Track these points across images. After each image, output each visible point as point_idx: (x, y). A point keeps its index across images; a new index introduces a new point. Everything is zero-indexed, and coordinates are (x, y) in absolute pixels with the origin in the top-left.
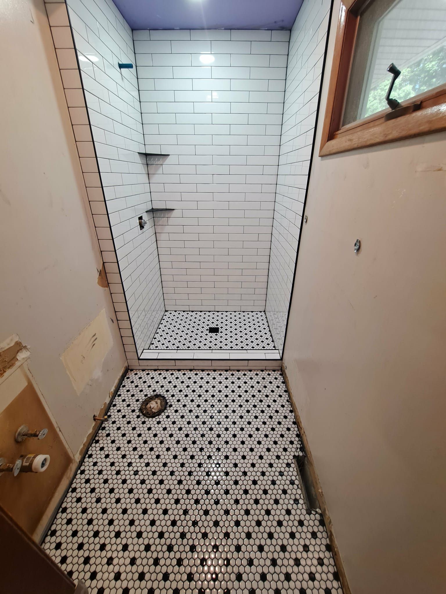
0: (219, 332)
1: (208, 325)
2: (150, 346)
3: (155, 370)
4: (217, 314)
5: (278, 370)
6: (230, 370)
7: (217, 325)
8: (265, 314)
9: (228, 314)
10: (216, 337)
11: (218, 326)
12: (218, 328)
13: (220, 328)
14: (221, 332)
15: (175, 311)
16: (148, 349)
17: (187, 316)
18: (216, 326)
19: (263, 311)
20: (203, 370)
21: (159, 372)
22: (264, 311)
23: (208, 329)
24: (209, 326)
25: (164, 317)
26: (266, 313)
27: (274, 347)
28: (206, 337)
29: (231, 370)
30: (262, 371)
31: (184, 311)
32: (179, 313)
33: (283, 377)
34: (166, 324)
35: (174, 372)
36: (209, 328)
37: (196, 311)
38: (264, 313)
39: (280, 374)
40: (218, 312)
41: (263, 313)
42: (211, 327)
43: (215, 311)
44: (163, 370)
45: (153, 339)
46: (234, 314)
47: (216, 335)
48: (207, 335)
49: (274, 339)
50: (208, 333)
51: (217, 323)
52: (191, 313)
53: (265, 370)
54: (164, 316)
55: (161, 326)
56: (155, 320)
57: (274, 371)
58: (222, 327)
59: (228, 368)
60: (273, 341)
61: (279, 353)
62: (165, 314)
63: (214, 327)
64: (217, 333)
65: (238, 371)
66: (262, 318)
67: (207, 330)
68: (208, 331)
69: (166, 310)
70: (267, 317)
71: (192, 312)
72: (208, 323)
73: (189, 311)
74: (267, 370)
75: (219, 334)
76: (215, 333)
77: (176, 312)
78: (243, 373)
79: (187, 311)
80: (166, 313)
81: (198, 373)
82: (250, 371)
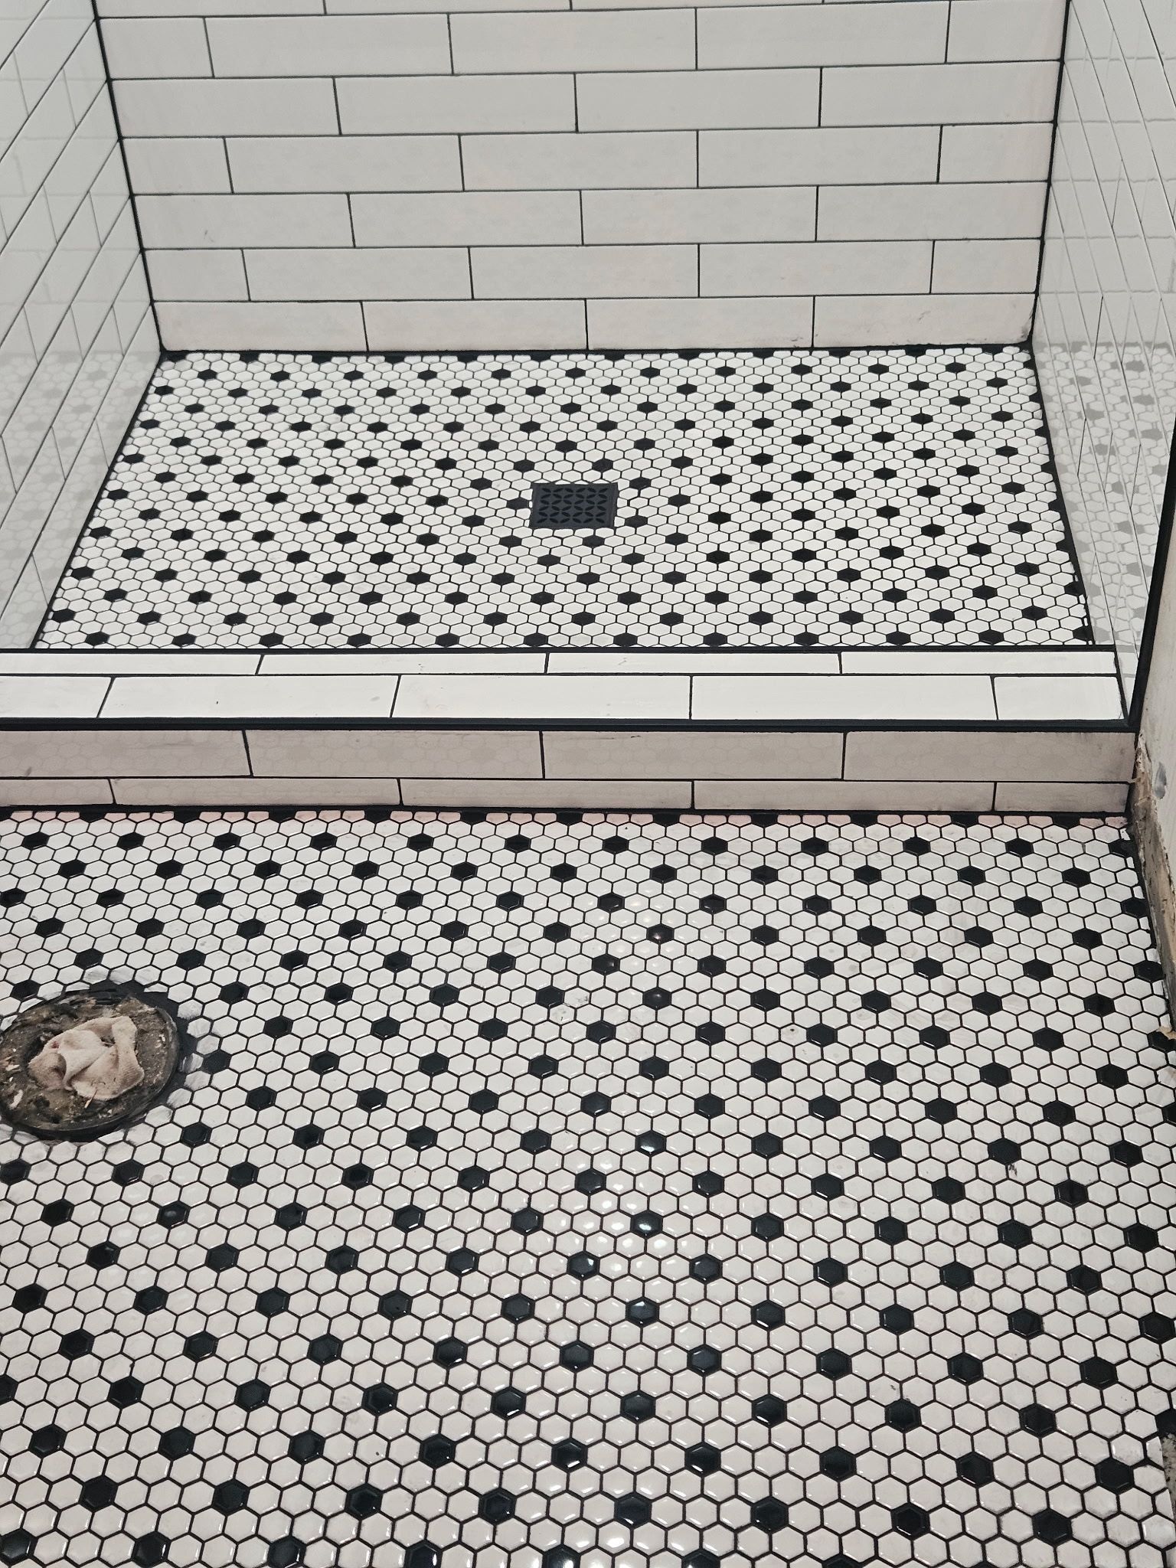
0: (618, 522)
1: (524, 466)
2: (41, 630)
3: (91, 813)
4: (601, 370)
5: (1102, 815)
6: (692, 811)
7: (603, 465)
8: (1030, 364)
9: (700, 370)
10: (591, 561)
11: (610, 476)
12: (611, 490)
13: (623, 485)
14: (636, 521)
15: (249, 356)
16: (32, 649)
17: (348, 393)
18: (593, 477)
19: (1018, 337)
20: (473, 815)
21: (125, 828)
22: (1026, 345)
23: (528, 495)
24: (531, 476)
25: (155, 407)
26: (1040, 357)
27: (1085, 632)
28: (507, 560)
29: (703, 813)
30: (965, 818)
31: (321, 357)
32: (276, 368)
33: (1138, 868)
34: (172, 460)
35: (241, 829)
36: (533, 485)
37: (423, 353)
38: (1025, 357)
39: (1116, 848)
40: (614, 355)
41: (1011, 362)
42: (552, 477)
43: (586, 352)
44: (152, 809)
45: (69, 582)
46: (751, 367)
47: (593, 542)
48: (511, 542)
49: (1085, 569)
50: (523, 532)
51: (606, 446)
52: (379, 371)
53: (993, 812)
54: (153, 398)
55: (125, 476)
56: (71, 425)
57: (1066, 819)
58: (640, 484)
59: (676, 796)
60: (1075, 588)
61: (1118, 676)
62: (158, 382)
63: (572, 477)
64: (601, 532)
65: (764, 818)
66: (999, 400)
67: (516, 504)
68: (525, 513)
69: (171, 346)
70: (1047, 390)
71: (394, 357)
72: (526, 447)
73: (368, 353)
74: (1002, 814)
75: (618, 539)
76: (588, 532)
77: (254, 366)
78: (804, 833)
79: (348, 354)
80: (170, 374)
81: (433, 829)
82: (864, 818)
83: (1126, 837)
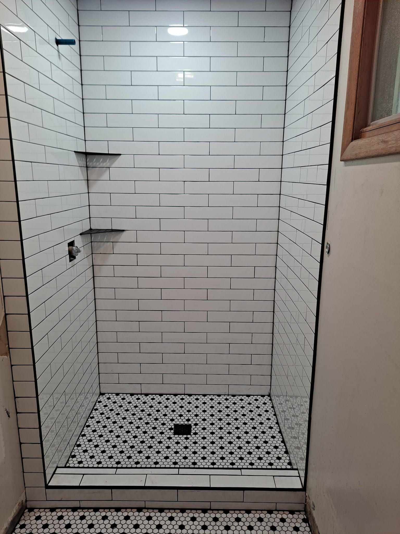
0: (192, 434)
1: (172, 420)
2: (68, 460)
3: (74, 509)
4: (188, 399)
5: (299, 511)
6: (210, 509)
7: (188, 420)
8: (271, 400)
9: (207, 399)
10: (187, 443)
11: (190, 423)
12: (190, 426)
13: (192, 425)
14: (195, 434)
15: (117, 394)
16: (66, 467)
17: (137, 402)
18: (186, 423)
19: (267, 394)
20: (161, 510)
21: (81, 514)
22: (269, 395)
23: (173, 427)
24: (174, 422)
25: (98, 406)
26: (272, 398)
27: (290, 464)
28: (169, 443)
29: (213, 510)
30: (270, 512)
31: (132, 395)
32: (122, 397)
33: (309, 526)
34: (100, 418)
35: (108, 514)
36: (174, 425)
37: (152, 394)
38: (269, 398)
39: (304, 520)
40: (190, 395)
41: (266, 399)
42: (178, 423)
43: (185, 394)
44: (88, 508)
45: (76, 448)
46: (217, 399)
47: (187, 438)
48: (170, 438)
49: (288, 448)
50: (172, 436)
51: (189, 416)
52: (143, 398)
53: (276, 510)
54: (97, 403)
55: (90, 422)
56: (82, 410)
57: (292, 512)
58: (196, 425)
59: (207, 506)
60: (286, 452)
61: (299, 476)
62: (99, 400)
63: (182, 423)
64: (189, 436)
65: (226, 511)
66: (266, 407)
67: (171, 429)
68: (172, 431)
69: (102, 392)
70: (275, 405)
71: (146, 395)
72: (173, 416)
73: (141, 394)
74: (278, 511)
75: (192, 438)
76: (185, 436)
77: (118, 397)
78: (235, 516)
79: (137, 394)
80: (101, 398)
81: (152, 514)
82: (248, 512)
83: (305, 517)
